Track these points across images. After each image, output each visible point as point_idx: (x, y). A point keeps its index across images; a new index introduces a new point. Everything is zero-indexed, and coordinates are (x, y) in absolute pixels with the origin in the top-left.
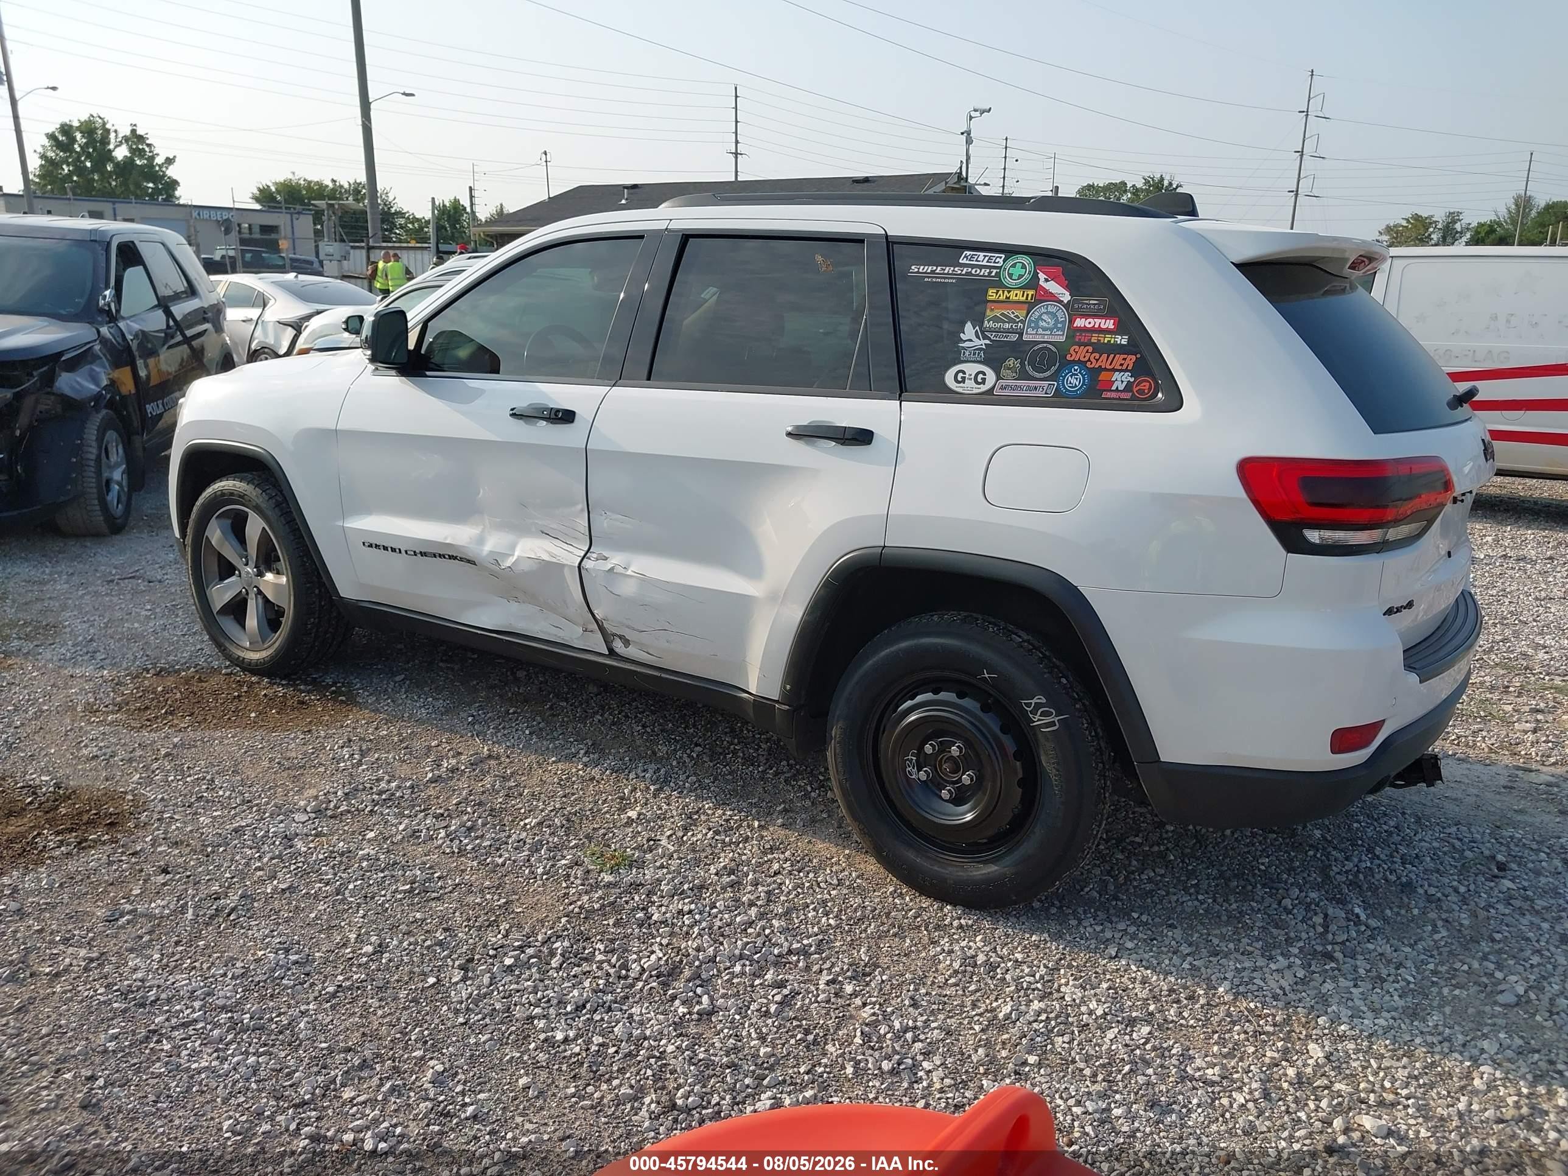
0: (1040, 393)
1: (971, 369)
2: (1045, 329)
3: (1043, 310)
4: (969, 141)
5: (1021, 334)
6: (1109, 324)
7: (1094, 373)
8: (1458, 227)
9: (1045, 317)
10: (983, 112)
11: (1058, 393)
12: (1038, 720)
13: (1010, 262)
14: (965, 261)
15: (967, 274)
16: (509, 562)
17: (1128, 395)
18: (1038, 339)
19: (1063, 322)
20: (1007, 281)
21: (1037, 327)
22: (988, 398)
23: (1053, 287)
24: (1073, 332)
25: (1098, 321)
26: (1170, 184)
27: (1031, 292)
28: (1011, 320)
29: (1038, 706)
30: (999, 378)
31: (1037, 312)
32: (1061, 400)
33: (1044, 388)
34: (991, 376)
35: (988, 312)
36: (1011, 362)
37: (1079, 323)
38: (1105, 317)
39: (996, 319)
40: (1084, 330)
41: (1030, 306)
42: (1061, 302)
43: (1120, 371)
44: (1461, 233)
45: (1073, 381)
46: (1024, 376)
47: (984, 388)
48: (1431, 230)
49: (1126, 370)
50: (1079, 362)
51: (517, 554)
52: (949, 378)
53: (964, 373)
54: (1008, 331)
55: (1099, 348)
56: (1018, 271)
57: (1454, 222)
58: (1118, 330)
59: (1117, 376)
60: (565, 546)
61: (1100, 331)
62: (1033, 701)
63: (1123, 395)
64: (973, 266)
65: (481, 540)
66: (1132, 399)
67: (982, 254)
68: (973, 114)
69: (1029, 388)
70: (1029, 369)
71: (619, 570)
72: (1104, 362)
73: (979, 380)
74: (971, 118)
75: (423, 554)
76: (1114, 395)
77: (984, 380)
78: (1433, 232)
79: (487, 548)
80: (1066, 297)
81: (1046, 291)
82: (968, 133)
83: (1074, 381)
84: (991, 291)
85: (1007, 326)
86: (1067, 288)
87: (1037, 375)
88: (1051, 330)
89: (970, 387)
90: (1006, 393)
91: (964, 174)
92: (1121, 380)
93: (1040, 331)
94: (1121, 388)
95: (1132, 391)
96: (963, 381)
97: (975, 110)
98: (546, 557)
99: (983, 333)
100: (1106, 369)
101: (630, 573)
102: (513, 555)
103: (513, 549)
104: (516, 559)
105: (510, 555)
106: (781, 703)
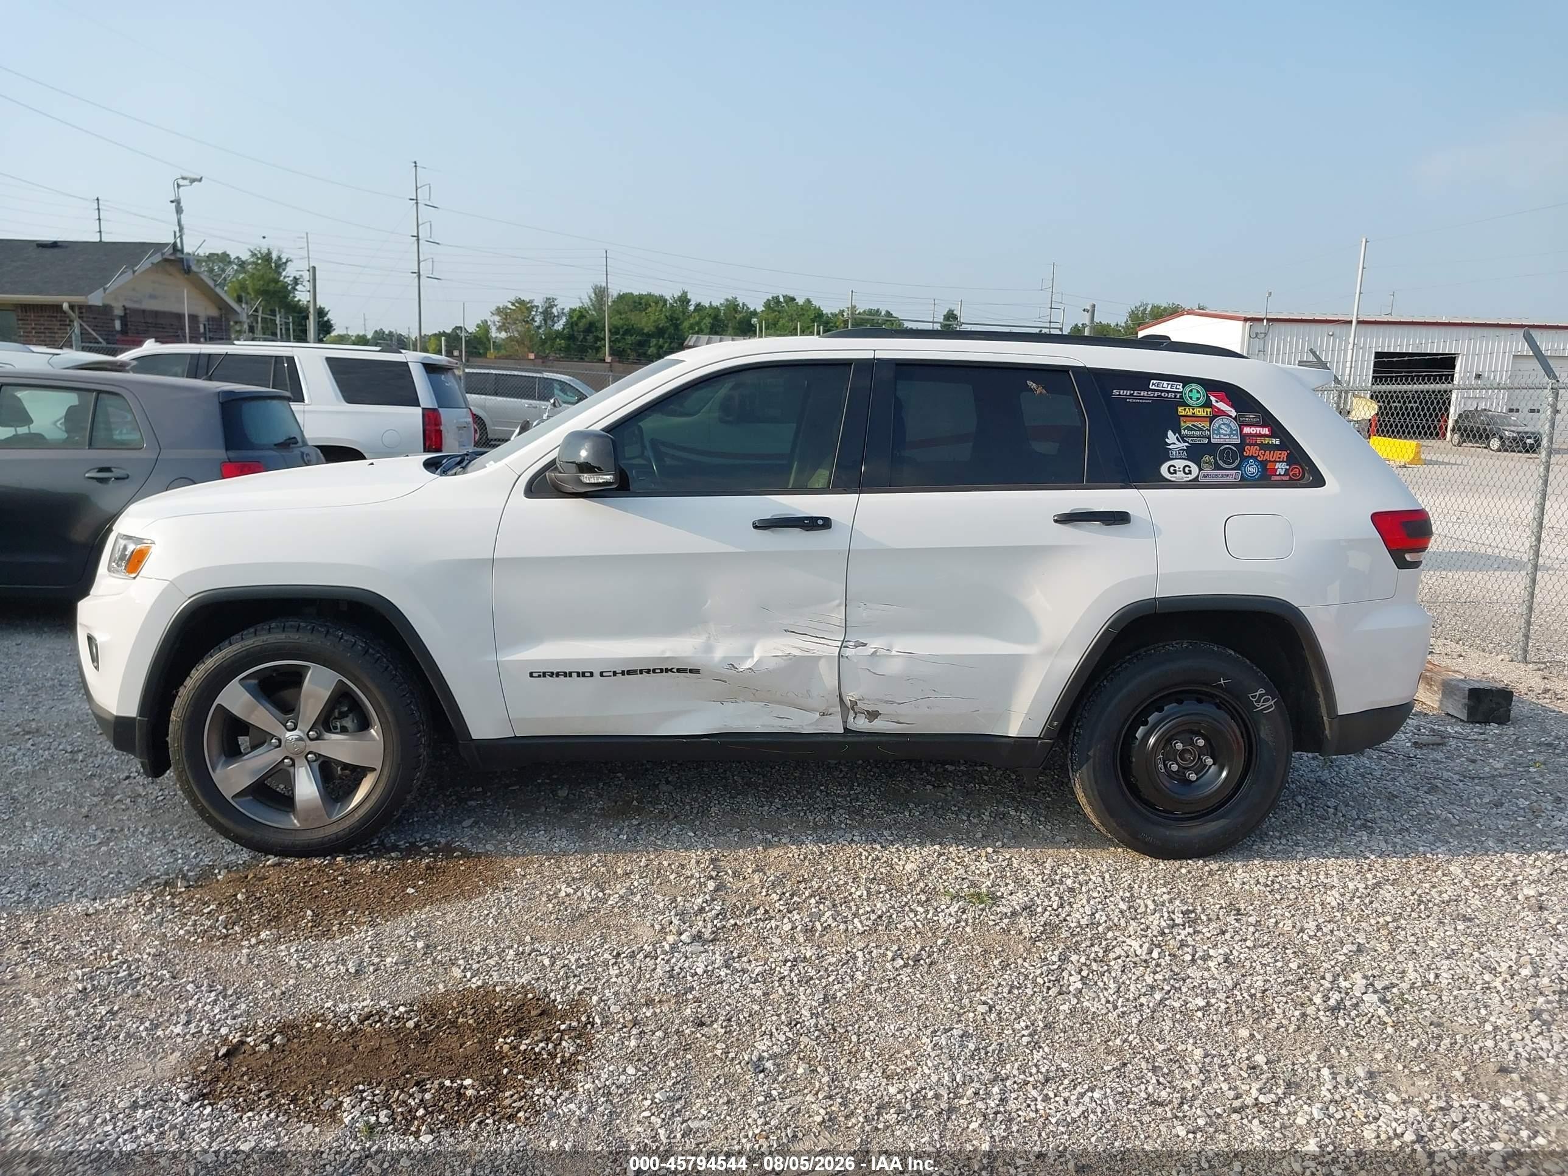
0: (1230, 479)
1: (1180, 464)
2: (1225, 435)
3: (1221, 422)
4: (179, 210)
5: (1209, 438)
6: (1265, 431)
7: (1263, 464)
8: (554, 310)
9: (1223, 427)
10: (193, 181)
11: (1243, 478)
12: (1260, 706)
13: (1187, 389)
14: (1153, 387)
15: (1158, 396)
16: (749, 664)
17: (1287, 478)
18: (1222, 441)
19: (1236, 430)
20: (1190, 402)
21: (1219, 434)
22: (1194, 484)
23: (1222, 406)
24: (1243, 437)
25: (1258, 429)
26: (279, 258)
27: (1209, 410)
28: (1200, 429)
29: (1261, 696)
30: (1200, 470)
31: (1217, 423)
32: (1245, 482)
33: (1233, 476)
34: (1194, 468)
35: (1182, 424)
36: (1207, 458)
37: (1247, 430)
38: (1263, 426)
39: (1188, 428)
40: (1250, 435)
41: (1212, 419)
42: (1231, 416)
43: (1280, 462)
44: (558, 316)
45: (1250, 469)
46: (1217, 467)
47: (1191, 477)
48: (534, 313)
49: (1283, 461)
50: (1252, 457)
51: (757, 656)
52: (1164, 470)
53: (1174, 466)
54: (1200, 437)
55: (1264, 447)
56: (1195, 395)
57: (551, 307)
58: (1273, 435)
59: (1278, 465)
60: (818, 640)
61: (1260, 436)
62: (1258, 694)
63: (1284, 478)
64: (1162, 391)
65: (709, 649)
66: (1291, 479)
67: (1165, 383)
68: (181, 182)
69: (1223, 476)
70: (1220, 462)
71: (886, 653)
72: (1268, 456)
73: (1187, 471)
74: (179, 186)
75: (629, 673)
76: (1278, 478)
77: (1190, 471)
78: (536, 315)
79: (719, 654)
80: (1234, 414)
81: (1218, 409)
82: (177, 202)
83: (1252, 469)
84: (1180, 409)
85: (1198, 433)
86: (1232, 406)
87: (1227, 466)
88: (1229, 435)
89: (1180, 477)
90: (1208, 479)
91: (179, 245)
92: (1281, 468)
93: (1222, 436)
94: (1282, 473)
95: (1289, 475)
96: (1175, 472)
97: (183, 178)
98: (797, 653)
99: (1182, 439)
100: (1270, 461)
101: (894, 653)
102: (752, 657)
103: (752, 652)
104: (756, 659)
105: (749, 657)
106: (1039, 738)
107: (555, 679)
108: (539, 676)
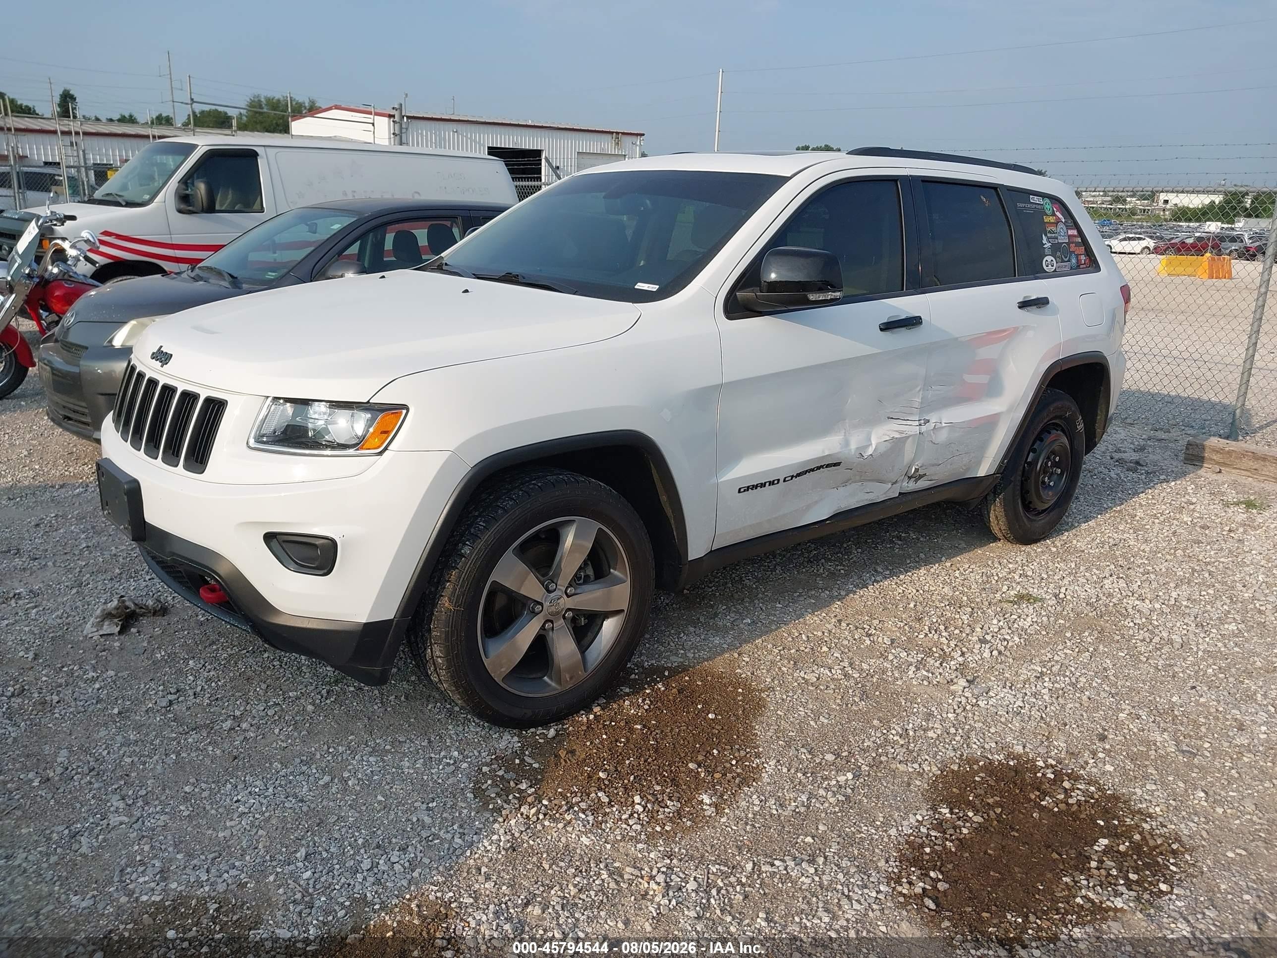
1: (1049, 259)
6: (1076, 232)
7: (1077, 257)
11: (1071, 268)
13: (1044, 202)
16: (870, 451)
19: (1066, 232)
24: (1069, 237)
25: (1073, 231)
29: (1080, 421)
30: (1057, 263)
33: (1068, 266)
34: (1055, 262)
36: (1058, 254)
37: (1069, 232)
38: (1074, 229)
40: (1071, 236)
46: (1062, 260)
47: (1054, 268)
50: (1073, 252)
51: (874, 443)
52: (1044, 265)
53: (1047, 261)
54: (1054, 238)
59: (1082, 257)
60: (905, 423)
61: (1074, 236)
62: (1079, 419)
65: (847, 443)
69: (1065, 267)
71: (938, 425)
72: (1078, 250)
75: (799, 475)
77: (1053, 264)
79: (853, 446)
83: (1074, 261)
84: (1044, 218)
87: (1065, 260)
89: (1050, 268)
90: (1060, 270)
92: (1083, 259)
93: (1062, 237)
95: (1086, 264)
96: (1048, 266)
98: (897, 436)
99: (1048, 240)
100: (1079, 255)
101: (944, 425)
102: (871, 444)
103: (870, 440)
104: (874, 447)
105: (869, 445)
106: (994, 474)
107: (755, 491)
108: (745, 491)
